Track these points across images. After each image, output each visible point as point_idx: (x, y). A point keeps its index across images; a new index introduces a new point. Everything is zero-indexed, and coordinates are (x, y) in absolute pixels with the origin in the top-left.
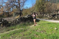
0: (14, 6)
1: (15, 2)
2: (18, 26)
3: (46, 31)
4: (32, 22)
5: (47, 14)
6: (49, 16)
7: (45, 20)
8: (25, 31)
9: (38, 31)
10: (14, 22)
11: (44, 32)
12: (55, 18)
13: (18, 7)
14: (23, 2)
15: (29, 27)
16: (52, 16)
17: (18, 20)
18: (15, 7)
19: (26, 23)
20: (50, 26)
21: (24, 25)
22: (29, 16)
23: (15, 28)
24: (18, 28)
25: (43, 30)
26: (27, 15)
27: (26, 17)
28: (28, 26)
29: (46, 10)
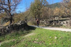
0: (2, 10)
1: (3, 4)
2: (8, 36)
3: (45, 42)
4: (27, 30)
5: (44, 21)
6: (46, 22)
7: (42, 28)
8: (17, 43)
9: (35, 42)
10: (2, 31)
11: (43, 43)
12: (52, 24)
13: (8, 11)
14: (14, 5)
15: (23, 37)
16: (49, 23)
17: (7, 28)
18: (4, 10)
19: (20, 32)
20: (49, 35)
21: (16, 34)
22: (23, 22)
23: (3, 40)
24: (8, 40)
25: (42, 40)
26: (20, 22)
27: (19, 23)
28: (21, 35)
29: (42, 15)
